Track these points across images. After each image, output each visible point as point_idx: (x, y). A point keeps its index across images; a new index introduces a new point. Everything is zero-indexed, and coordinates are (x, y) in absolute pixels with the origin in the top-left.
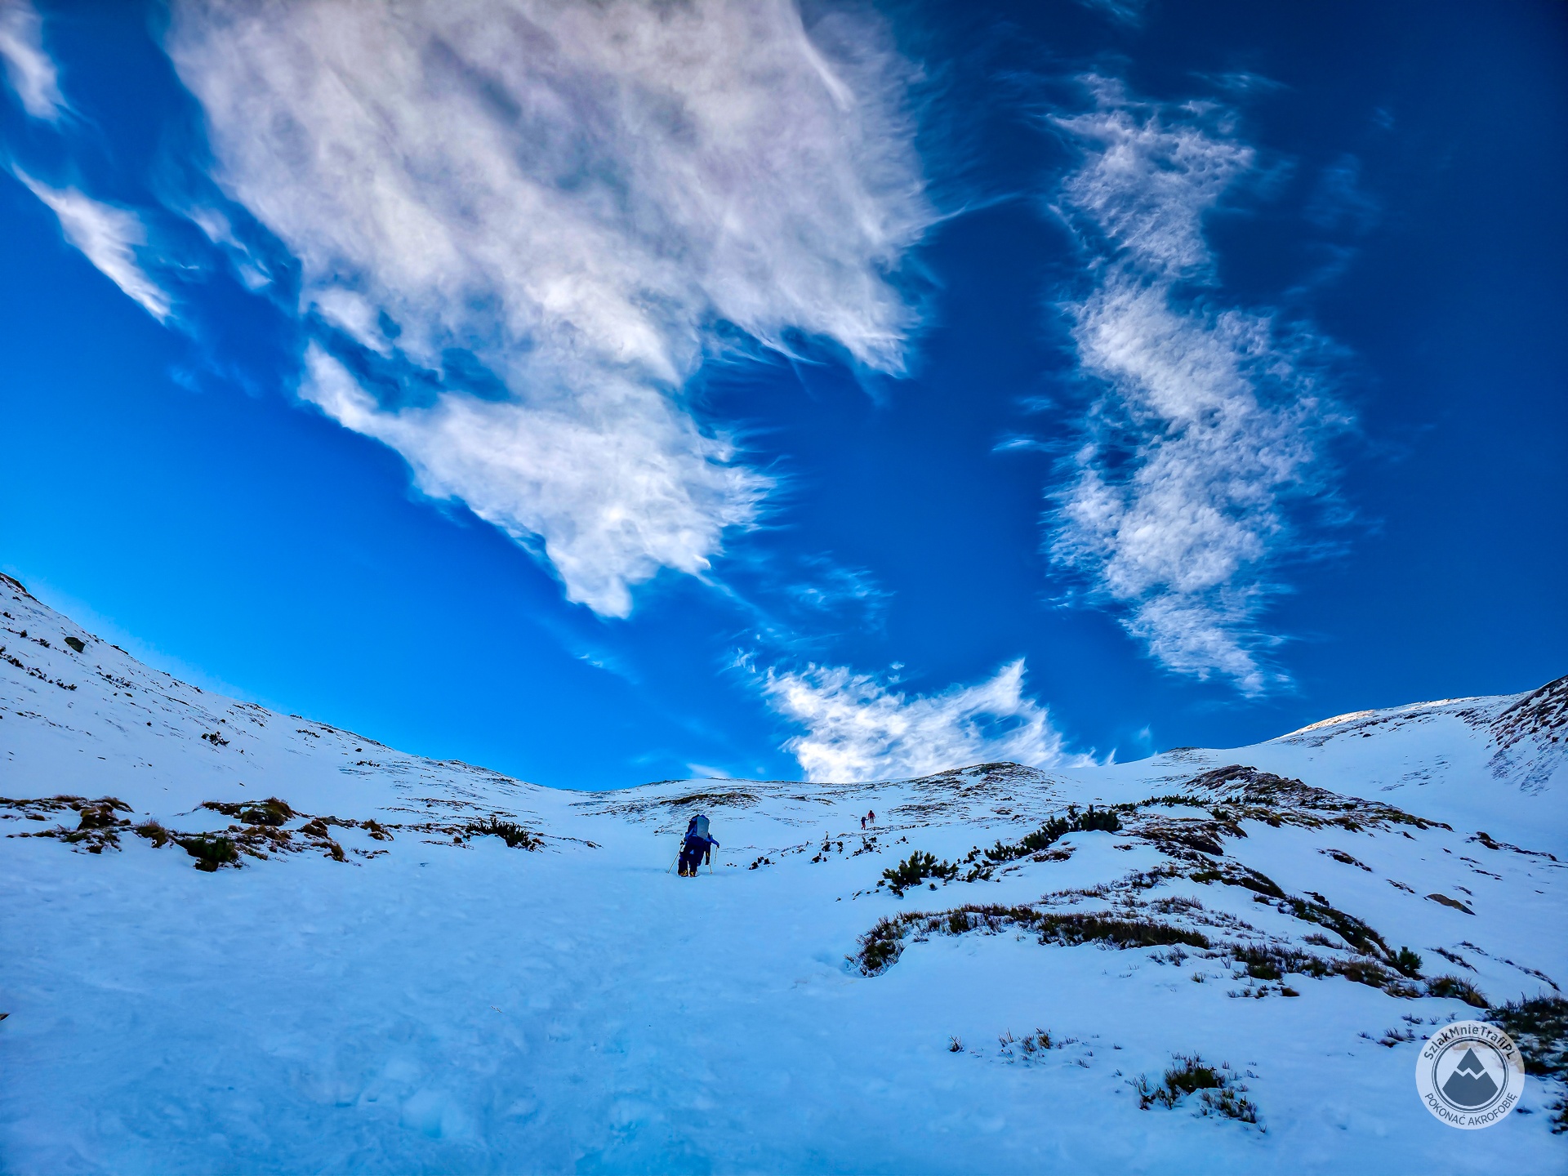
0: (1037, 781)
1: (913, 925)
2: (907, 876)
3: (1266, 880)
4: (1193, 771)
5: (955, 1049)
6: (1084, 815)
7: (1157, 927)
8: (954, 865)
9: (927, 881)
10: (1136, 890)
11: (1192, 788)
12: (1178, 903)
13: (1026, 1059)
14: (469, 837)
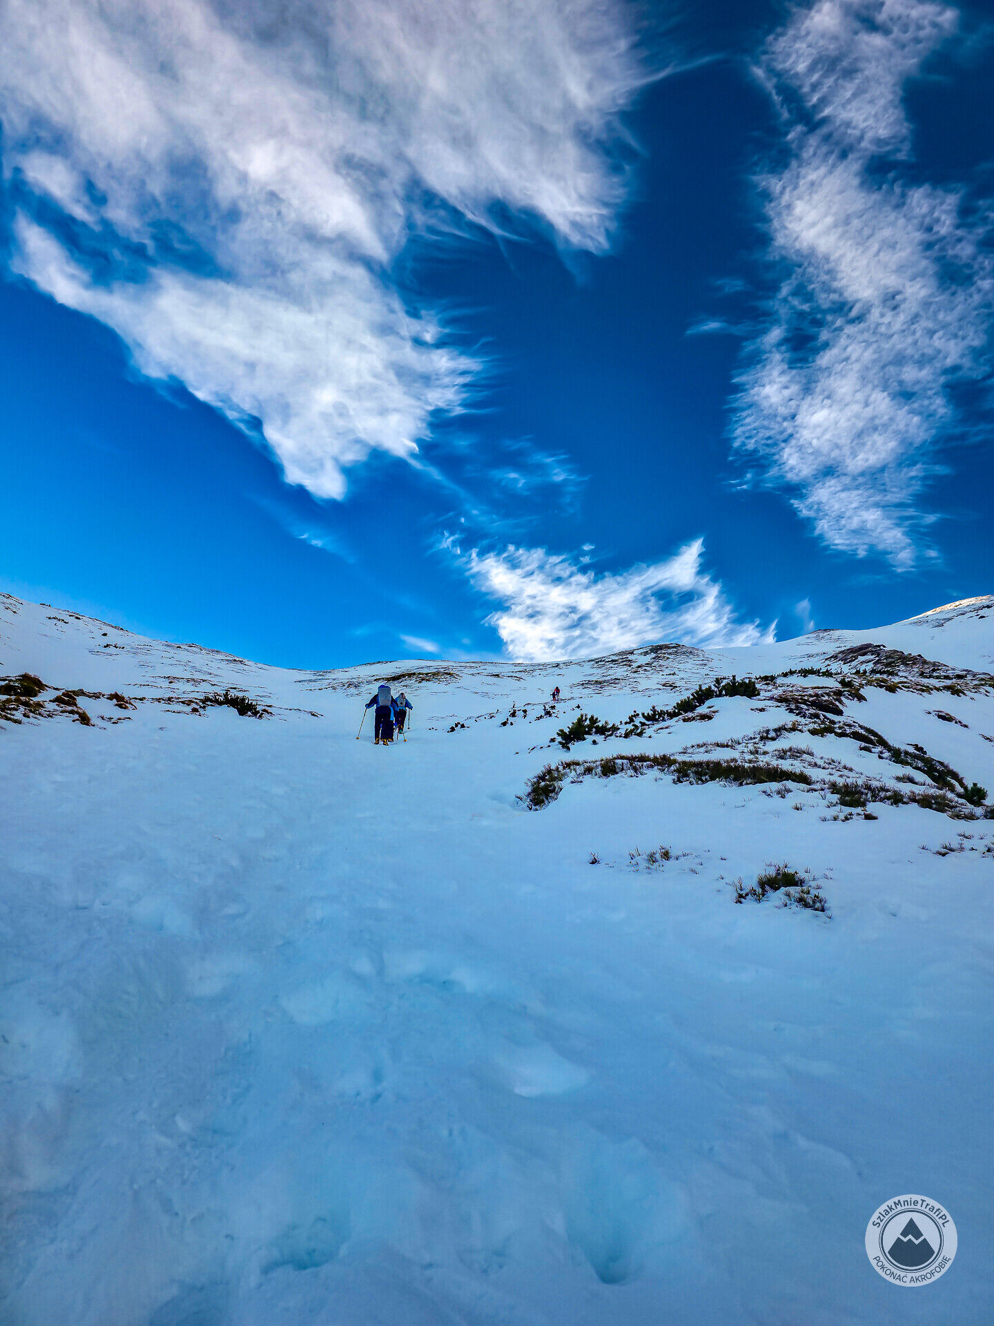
0: (699, 658)
1: (571, 770)
2: (577, 733)
4: (832, 648)
5: (594, 862)
6: (728, 684)
7: (771, 769)
8: (615, 725)
9: (590, 738)
10: (763, 742)
11: (829, 663)
12: (794, 752)
13: (649, 868)
14: (204, 707)
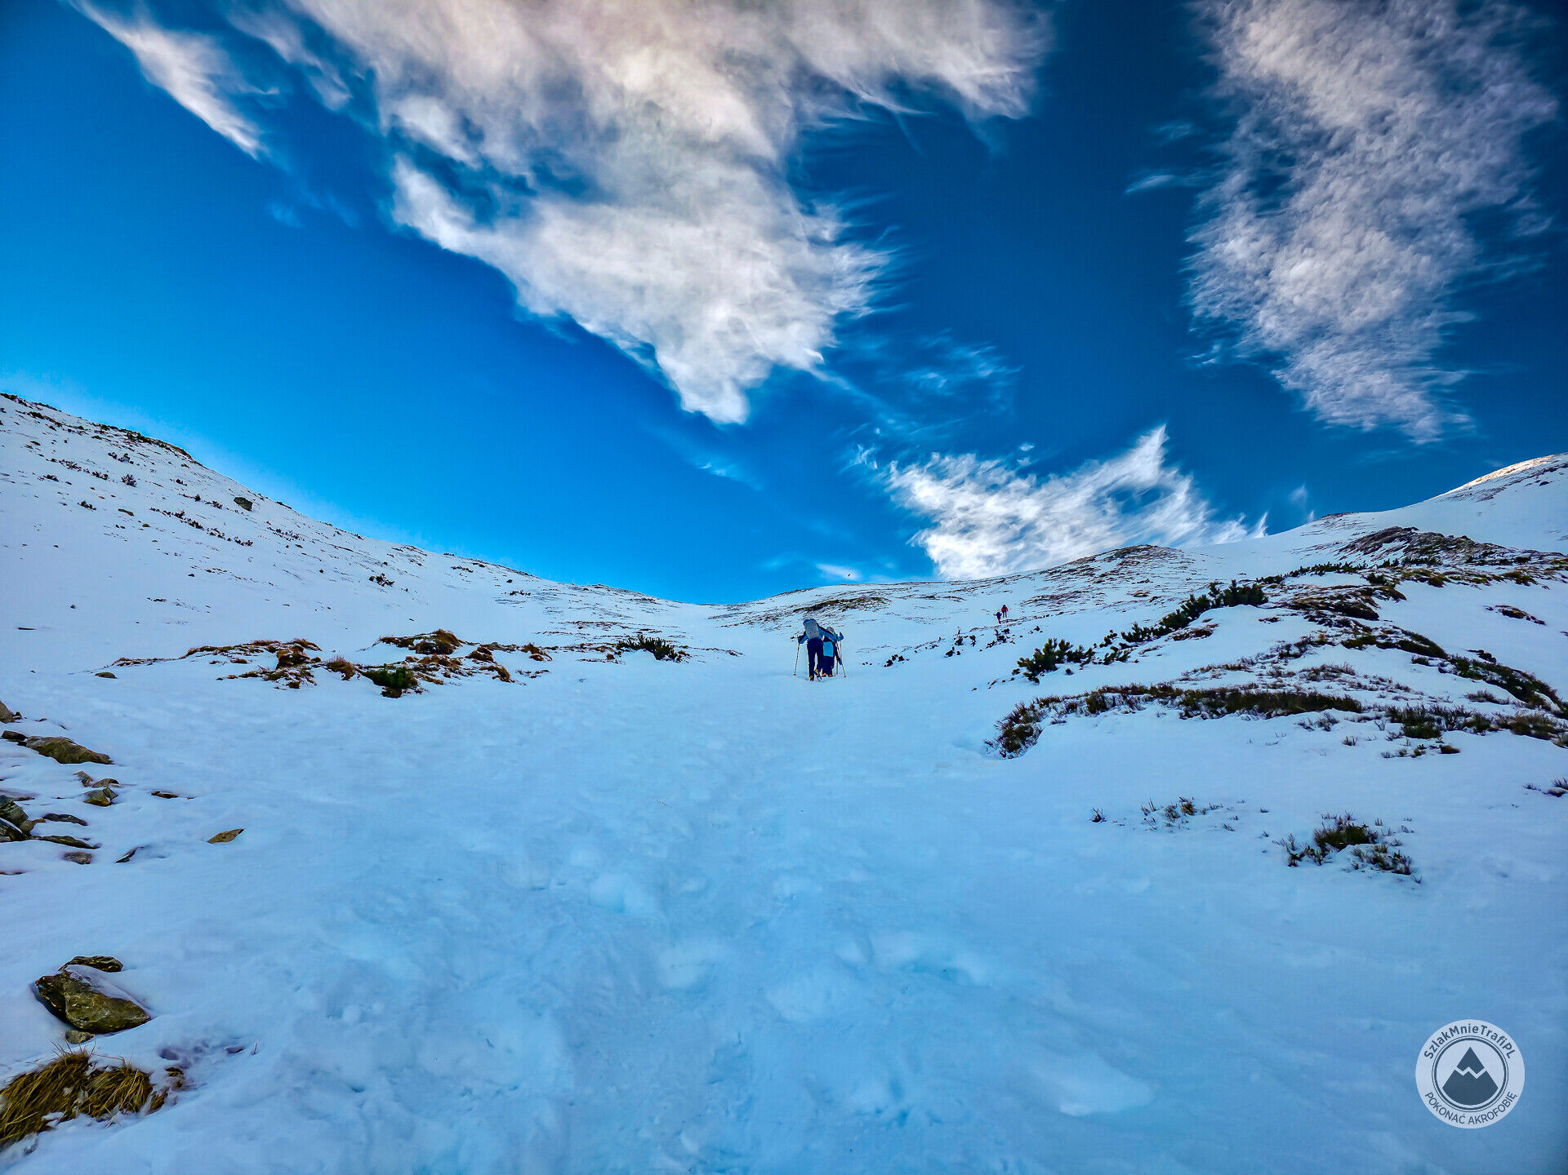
0: (1176, 561)
1: (1050, 709)
2: (1042, 663)
3: (1426, 641)
4: (1346, 537)
5: (1098, 819)
6: (1226, 591)
7: (1305, 694)
8: (1090, 650)
9: (1062, 667)
10: (1283, 660)
11: (1345, 555)
12: (1328, 671)
13: (1169, 825)
14: (619, 653)
